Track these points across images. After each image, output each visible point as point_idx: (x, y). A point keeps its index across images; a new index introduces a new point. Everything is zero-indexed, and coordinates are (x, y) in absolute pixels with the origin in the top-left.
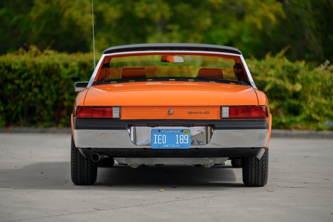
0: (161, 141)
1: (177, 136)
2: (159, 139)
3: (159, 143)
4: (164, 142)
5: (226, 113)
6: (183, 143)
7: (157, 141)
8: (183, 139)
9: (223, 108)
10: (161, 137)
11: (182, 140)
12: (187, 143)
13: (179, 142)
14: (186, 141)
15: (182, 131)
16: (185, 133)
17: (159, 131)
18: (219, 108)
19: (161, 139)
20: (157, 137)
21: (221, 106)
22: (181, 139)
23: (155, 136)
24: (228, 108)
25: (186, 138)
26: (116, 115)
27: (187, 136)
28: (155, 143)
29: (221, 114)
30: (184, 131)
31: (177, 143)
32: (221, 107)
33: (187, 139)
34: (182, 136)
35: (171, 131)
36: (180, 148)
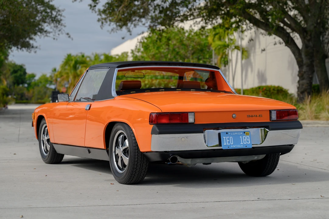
0: (229, 142)
1: (241, 137)
2: (227, 141)
3: (228, 144)
4: (232, 143)
6: (246, 143)
7: (226, 143)
8: (246, 140)
10: (229, 139)
11: (245, 141)
12: (249, 143)
13: (243, 142)
14: (248, 141)
15: (244, 133)
16: (247, 134)
17: (227, 133)
19: (229, 141)
20: (226, 138)
21: (270, 110)
22: (244, 140)
23: (225, 137)
25: (248, 139)
26: (191, 120)
27: (248, 136)
28: (225, 144)
29: (270, 117)
30: (246, 133)
31: (242, 143)
33: (249, 140)
34: (244, 137)
35: (236, 133)
36: (245, 147)
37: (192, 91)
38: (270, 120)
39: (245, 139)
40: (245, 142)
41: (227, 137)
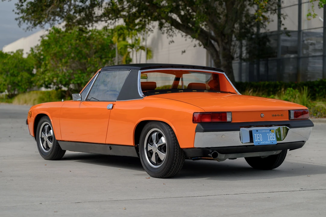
0: (259, 139)
1: (268, 134)
2: (258, 138)
3: (258, 141)
4: (261, 140)
6: (272, 140)
7: (257, 140)
8: (272, 137)
10: (259, 136)
11: (271, 138)
12: (275, 140)
13: (270, 139)
15: (270, 130)
17: (257, 131)
20: (256, 135)
21: (289, 110)
23: (255, 135)
24: (293, 111)
25: (274, 136)
26: (229, 119)
28: (256, 141)
29: (290, 116)
30: (271, 130)
31: (269, 140)
33: (274, 137)
35: (264, 131)
36: (271, 143)
37: (205, 92)
38: (289, 119)
39: (271, 136)
41: (257, 135)
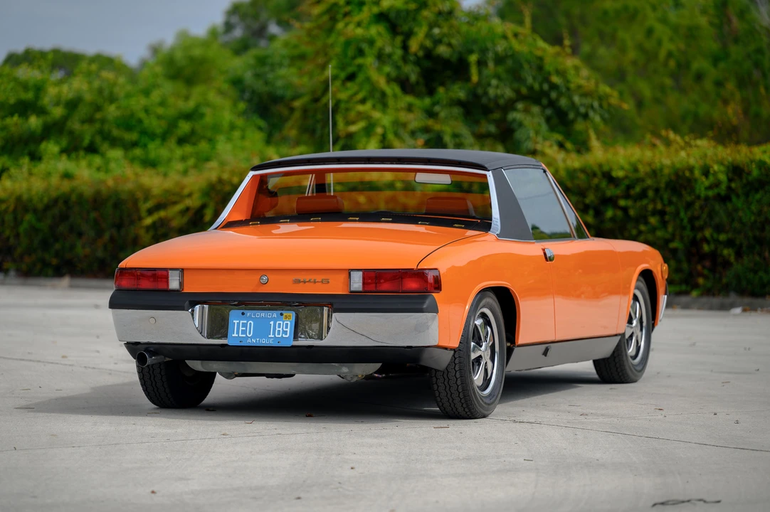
0: (244, 332)
1: (272, 323)
2: (241, 328)
3: (240, 335)
4: (250, 334)
5: (357, 283)
6: (280, 336)
7: (238, 333)
8: (281, 329)
9: (353, 273)
10: (244, 325)
11: (279, 331)
12: (288, 336)
13: (274, 334)
14: (285, 332)
15: (281, 314)
16: (286, 317)
17: (243, 314)
18: (347, 272)
19: (244, 329)
20: (238, 324)
22: (277, 329)
23: (236, 322)
24: (360, 273)
25: (287, 327)
26: (174, 284)
27: (289, 322)
28: (235, 335)
29: (349, 284)
30: (284, 314)
31: (271, 336)
32: (350, 271)
33: (288, 330)
34: (280, 324)
35: (263, 314)
36: (276, 344)
38: (347, 291)
39: (279, 327)
40: (279, 334)
41: (241, 322)
